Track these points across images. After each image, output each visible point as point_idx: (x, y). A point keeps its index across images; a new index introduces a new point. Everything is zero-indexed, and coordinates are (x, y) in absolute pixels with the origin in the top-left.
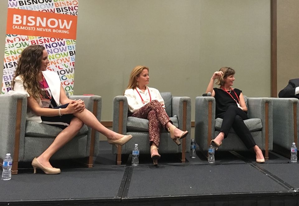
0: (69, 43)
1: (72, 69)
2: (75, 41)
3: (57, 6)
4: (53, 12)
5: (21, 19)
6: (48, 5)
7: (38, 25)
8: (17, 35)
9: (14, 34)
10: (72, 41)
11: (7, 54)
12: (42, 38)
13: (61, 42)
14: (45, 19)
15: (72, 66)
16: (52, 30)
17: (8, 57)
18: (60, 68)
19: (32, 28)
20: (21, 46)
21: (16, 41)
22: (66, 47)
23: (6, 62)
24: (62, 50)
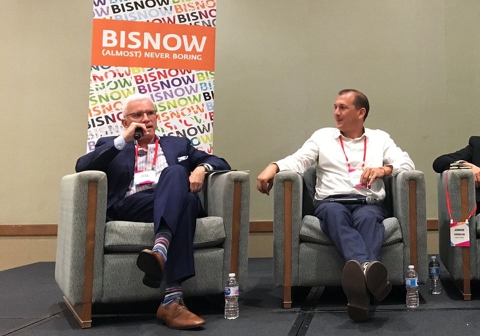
0: (201, 78)
1: (209, 124)
2: (213, 73)
3: (179, 10)
4: (171, 22)
5: (116, 38)
6: (163, 10)
7: (146, 47)
8: (109, 67)
9: (105, 65)
10: (206, 73)
11: (94, 102)
12: (154, 70)
13: (188, 77)
14: (158, 36)
15: (209, 121)
16: (171, 56)
17: (95, 107)
18: (188, 123)
19: (136, 53)
20: (117, 87)
21: (108, 77)
22: (197, 85)
23: (91, 116)
24: (189, 91)
